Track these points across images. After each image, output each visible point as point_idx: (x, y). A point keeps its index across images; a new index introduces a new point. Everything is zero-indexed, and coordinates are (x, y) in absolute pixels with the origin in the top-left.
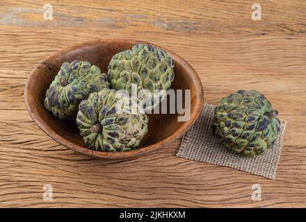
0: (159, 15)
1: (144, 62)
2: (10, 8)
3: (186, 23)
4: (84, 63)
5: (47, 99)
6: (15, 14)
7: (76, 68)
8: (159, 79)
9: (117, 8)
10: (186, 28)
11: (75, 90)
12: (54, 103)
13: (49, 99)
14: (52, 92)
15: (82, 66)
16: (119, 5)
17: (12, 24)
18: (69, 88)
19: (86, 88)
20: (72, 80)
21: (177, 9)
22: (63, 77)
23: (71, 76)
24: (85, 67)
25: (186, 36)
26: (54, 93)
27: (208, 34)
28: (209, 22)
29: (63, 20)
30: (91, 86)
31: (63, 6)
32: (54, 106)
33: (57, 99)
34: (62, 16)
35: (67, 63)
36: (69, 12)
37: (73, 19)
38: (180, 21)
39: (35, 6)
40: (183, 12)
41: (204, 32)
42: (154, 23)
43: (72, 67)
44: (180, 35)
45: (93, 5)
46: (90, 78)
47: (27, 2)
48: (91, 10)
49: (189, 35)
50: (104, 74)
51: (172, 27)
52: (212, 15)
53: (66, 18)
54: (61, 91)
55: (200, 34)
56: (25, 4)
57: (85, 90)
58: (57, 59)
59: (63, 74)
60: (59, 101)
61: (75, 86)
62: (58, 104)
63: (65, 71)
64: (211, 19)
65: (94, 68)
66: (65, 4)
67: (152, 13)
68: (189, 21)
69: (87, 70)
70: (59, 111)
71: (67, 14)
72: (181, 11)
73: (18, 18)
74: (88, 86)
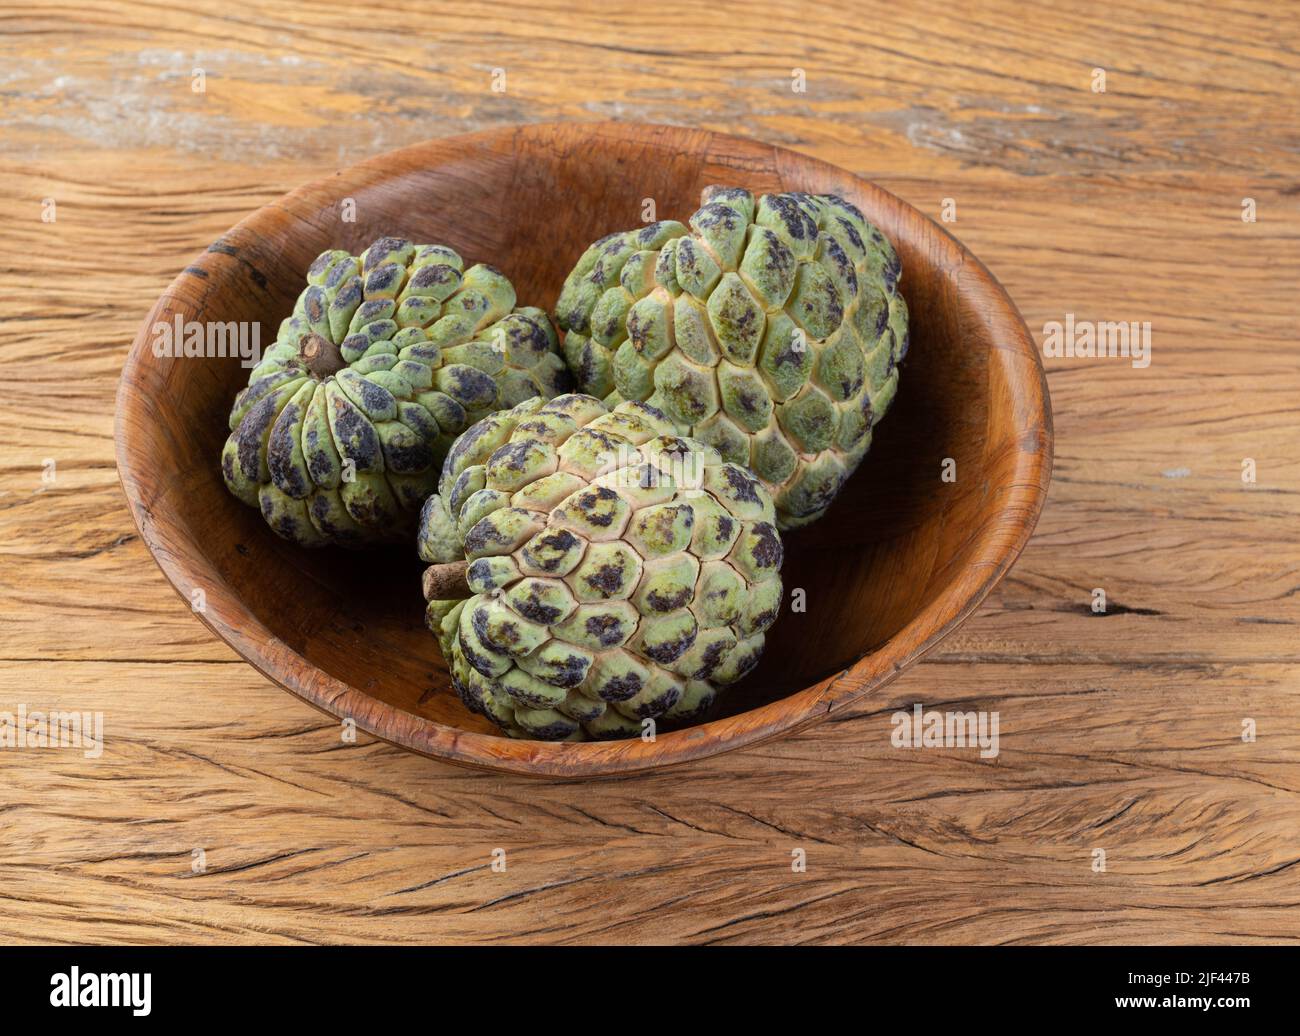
0: (916, 76)
1: (778, 304)
2: (129, 47)
3: (1065, 123)
4: (426, 257)
5: (231, 446)
6: (155, 84)
7: (384, 282)
8: (860, 382)
9: (693, 41)
10: (1070, 150)
11: (377, 398)
12: (271, 467)
13: (245, 446)
14: (258, 408)
15: (415, 271)
16: (702, 26)
17: (142, 146)
18: (344, 387)
19: (435, 388)
20: (361, 346)
21: (1011, 41)
22: (318, 329)
23: (359, 327)
24: (430, 278)
25: (1074, 204)
26: (270, 413)
27: (1192, 186)
28: (1187, 113)
29: (414, 113)
30: (462, 377)
31: (405, 30)
32: (267, 482)
33: (285, 447)
34: (406, 91)
35: (341, 255)
36: (439, 71)
37: (466, 111)
38: (1034, 111)
39: (260, 36)
40: (1038, 55)
41: (1163, 173)
42: (898, 126)
43: (366, 278)
44: (1045, 197)
45: (566, 27)
46: (457, 334)
47: (209, 15)
48: (554, 53)
49: (1091, 194)
50: (531, 312)
51: (990, 148)
52: (1194, 71)
53: (426, 103)
54: (305, 404)
55: (1149, 188)
56: (205, 27)
57: (430, 399)
58: (301, 226)
59: (317, 312)
60: (295, 460)
61: (375, 377)
62: (292, 473)
63: (329, 295)
64: (1194, 95)
65: (478, 277)
66: (416, 19)
67: (877, 64)
68: (1079, 109)
69: (439, 290)
70: (295, 507)
71: (433, 81)
72: (1028, 55)
73: (173, 107)
74: (447, 379)
